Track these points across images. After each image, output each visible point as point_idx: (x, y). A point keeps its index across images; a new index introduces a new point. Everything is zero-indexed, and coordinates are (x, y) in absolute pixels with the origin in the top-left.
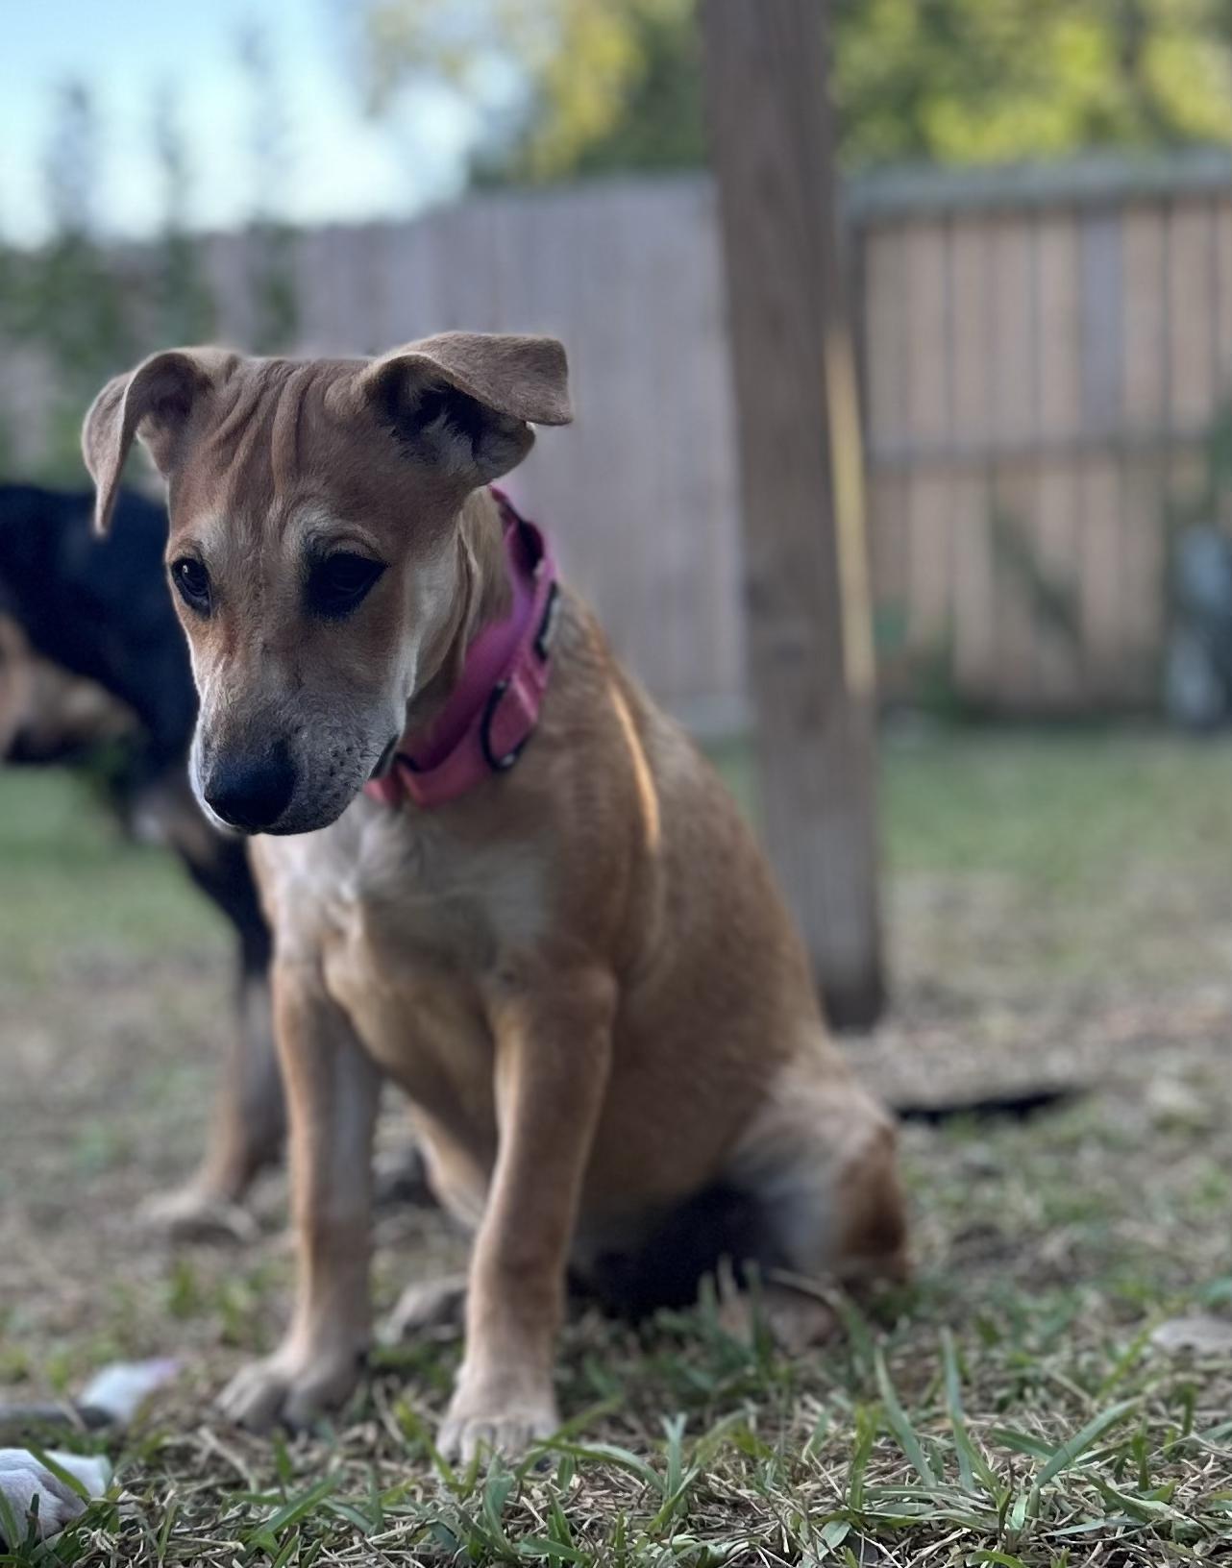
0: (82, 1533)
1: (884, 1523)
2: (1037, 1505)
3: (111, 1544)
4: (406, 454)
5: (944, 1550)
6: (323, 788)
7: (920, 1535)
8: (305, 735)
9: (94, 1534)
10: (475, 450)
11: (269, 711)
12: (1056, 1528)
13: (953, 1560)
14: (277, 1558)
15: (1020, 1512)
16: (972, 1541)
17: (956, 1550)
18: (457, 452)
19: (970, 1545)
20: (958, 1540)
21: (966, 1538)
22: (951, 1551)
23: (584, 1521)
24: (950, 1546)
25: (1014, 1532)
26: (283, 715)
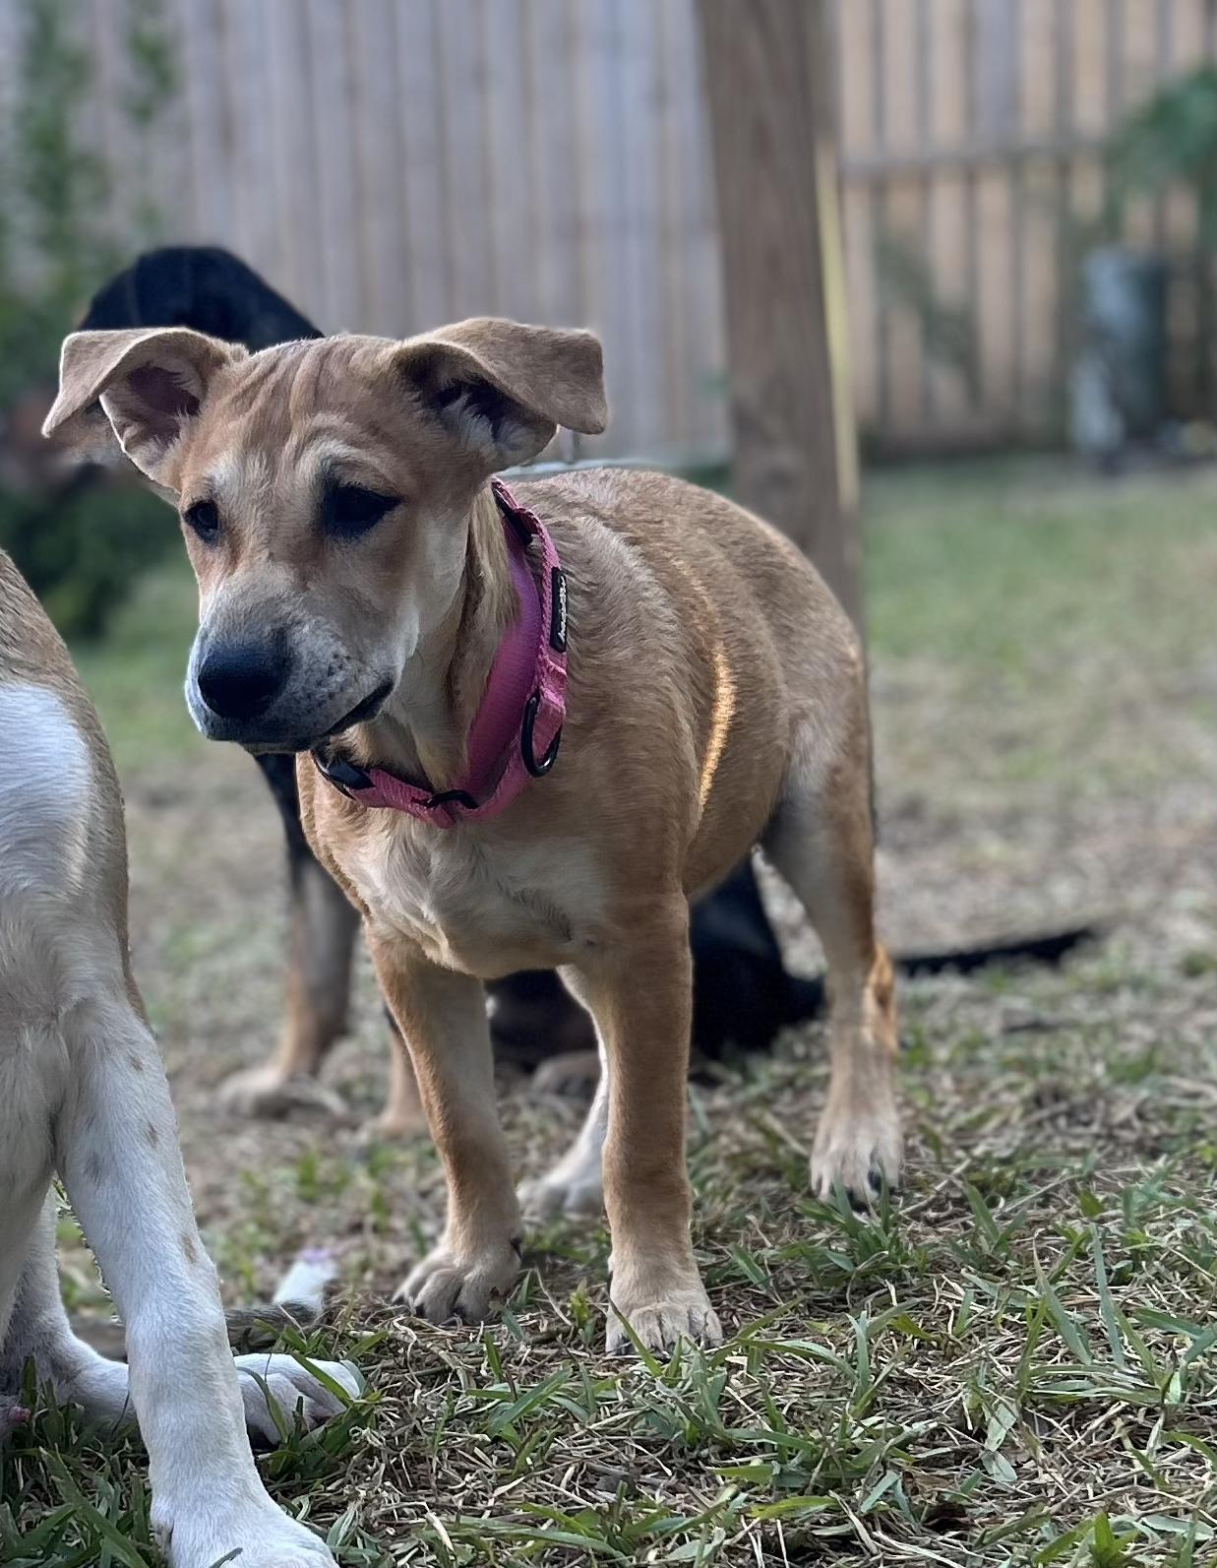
0: (355, 1431)
1: (1051, 1400)
2: (1186, 1382)
3: (381, 1440)
4: (426, 420)
5: (1109, 1424)
6: (319, 684)
7: (1082, 1411)
8: (306, 629)
9: (364, 1432)
10: (495, 435)
11: (274, 602)
12: (1205, 1399)
13: (1120, 1432)
14: (520, 1451)
15: (1176, 1388)
16: (1133, 1414)
17: (1119, 1423)
18: (477, 432)
19: (1130, 1417)
20: (1119, 1414)
21: (1124, 1412)
22: (1115, 1423)
23: (783, 1406)
24: (1113, 1418)
25: (1171, 1406)
26: (286, 608)
